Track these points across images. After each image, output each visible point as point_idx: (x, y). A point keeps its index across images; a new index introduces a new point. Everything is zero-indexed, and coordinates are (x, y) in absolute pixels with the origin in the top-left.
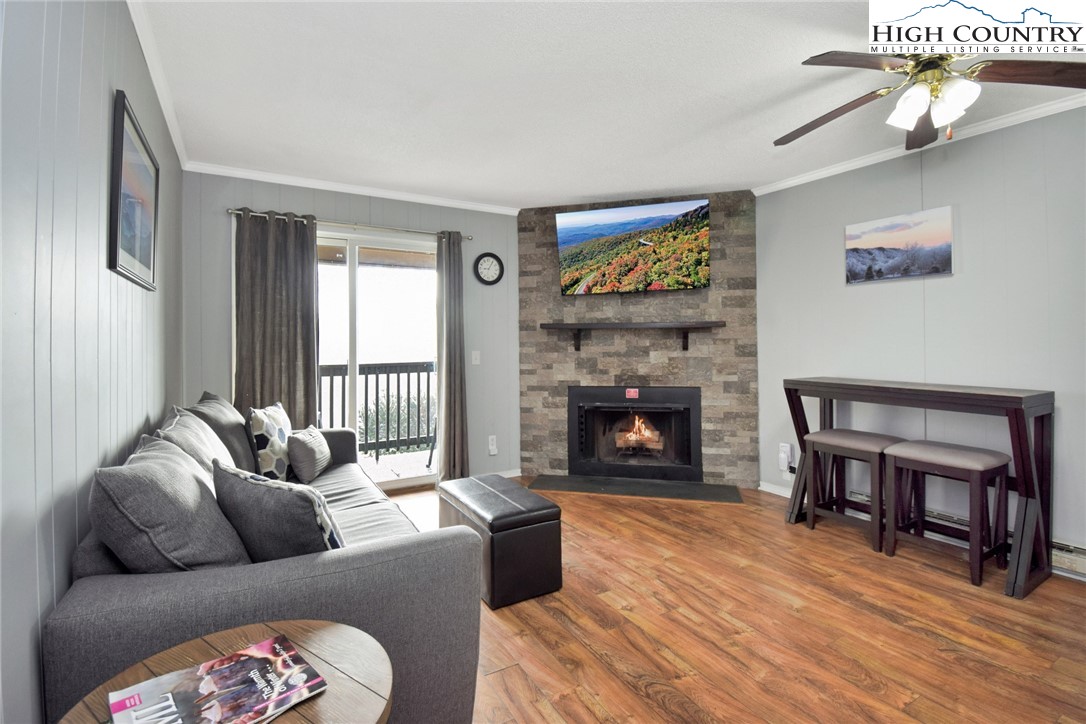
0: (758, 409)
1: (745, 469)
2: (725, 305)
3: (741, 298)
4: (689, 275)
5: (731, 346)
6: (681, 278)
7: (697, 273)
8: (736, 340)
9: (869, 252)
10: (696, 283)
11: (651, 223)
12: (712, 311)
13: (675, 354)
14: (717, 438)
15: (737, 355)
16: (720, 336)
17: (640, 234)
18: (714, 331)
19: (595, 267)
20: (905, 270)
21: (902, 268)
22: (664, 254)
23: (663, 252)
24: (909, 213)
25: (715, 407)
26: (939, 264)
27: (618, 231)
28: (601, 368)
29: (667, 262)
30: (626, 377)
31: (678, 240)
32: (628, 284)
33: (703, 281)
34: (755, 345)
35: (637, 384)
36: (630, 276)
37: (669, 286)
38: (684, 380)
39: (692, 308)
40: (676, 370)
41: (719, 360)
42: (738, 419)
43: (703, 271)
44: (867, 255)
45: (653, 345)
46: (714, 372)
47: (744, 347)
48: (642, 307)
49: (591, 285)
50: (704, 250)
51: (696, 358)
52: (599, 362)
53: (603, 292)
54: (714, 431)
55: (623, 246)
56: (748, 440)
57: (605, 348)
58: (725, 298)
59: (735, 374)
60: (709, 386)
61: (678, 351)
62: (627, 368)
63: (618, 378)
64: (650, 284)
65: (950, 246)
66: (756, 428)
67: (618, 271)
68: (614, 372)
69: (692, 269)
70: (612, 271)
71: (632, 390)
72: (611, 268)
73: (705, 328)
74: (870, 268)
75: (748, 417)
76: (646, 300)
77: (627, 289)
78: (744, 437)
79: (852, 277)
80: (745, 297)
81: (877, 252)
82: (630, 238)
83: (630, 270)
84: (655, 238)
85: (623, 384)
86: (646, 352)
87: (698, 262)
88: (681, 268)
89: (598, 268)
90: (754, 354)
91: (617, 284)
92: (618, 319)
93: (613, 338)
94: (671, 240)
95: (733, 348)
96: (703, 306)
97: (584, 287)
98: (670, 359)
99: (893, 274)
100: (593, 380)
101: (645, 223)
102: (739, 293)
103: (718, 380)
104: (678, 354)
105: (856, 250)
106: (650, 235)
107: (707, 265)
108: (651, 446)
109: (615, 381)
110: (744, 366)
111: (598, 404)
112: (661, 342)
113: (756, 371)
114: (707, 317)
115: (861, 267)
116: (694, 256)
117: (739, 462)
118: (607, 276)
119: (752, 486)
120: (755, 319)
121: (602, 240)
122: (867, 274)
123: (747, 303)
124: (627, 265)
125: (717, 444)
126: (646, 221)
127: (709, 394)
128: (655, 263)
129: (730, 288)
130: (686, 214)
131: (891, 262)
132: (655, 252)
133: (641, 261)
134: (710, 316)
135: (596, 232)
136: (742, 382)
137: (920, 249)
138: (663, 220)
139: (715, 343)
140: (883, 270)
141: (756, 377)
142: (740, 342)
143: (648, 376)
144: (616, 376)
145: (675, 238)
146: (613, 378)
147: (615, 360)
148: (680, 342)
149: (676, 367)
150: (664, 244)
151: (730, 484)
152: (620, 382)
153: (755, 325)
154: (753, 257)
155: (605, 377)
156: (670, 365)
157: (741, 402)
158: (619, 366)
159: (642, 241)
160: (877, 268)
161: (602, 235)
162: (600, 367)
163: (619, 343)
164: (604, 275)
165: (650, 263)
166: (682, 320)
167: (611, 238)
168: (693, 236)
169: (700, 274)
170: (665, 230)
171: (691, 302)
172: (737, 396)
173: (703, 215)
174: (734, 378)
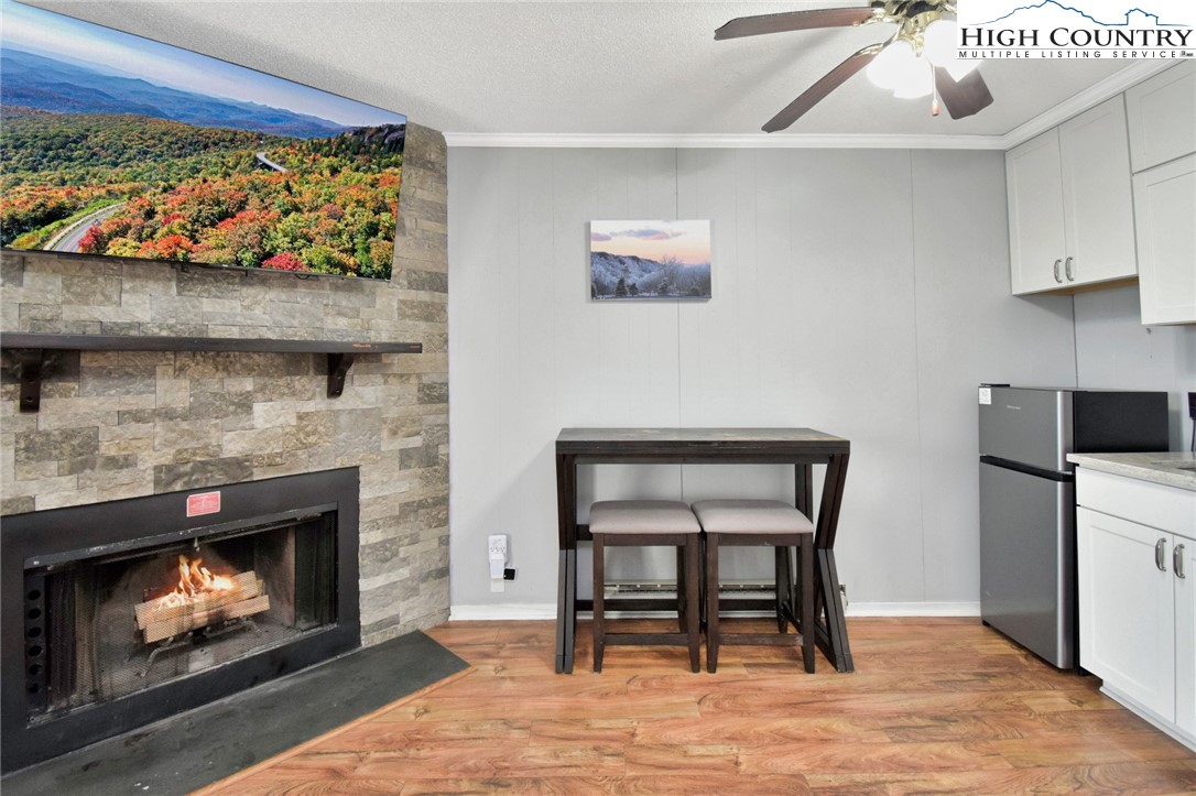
0: (448, 489)
1: (432, 595)
2: (403, 315)
3: (427, 305)
4: (353, 251)
5: (412, 387)
6: (336, 254)
7: (367, 250)
8: (419, 376)
9: (620, 260)
10: (364, 268)
11: (287, 125)
12: (383, 323)
13: (310, 407)
14: (387, 552)
15: (421, 401)
16: (396, 370)
17: (259, 139)
18: (386, 359)
19: (126, 187)
20: (662, 288)
21: (660, 286)
22: (307, 197)
23: (307, 193)
24: (667, 220)
25: (384, 498)
26: (696, 286)
27: (204, 116)
28: (113, 452)
29: (313, 215)
30: (188, 468)
31: (340, 178)
32: (214, 247)
33: (377, 266)
34: (447, 384)
35: (221, 479)
36: (223, 232)
37: (311, 265)
38: (327, 458)
39: (345, 315)
40: (312, 439)
41: (392, 413)
42: (422, 511)
43: (378, 245)
44: (617, 264)
45: (262, 389)
46: (385, 434)
47: (431, 387)
48: (237, 304)
49: (106, 231)
50: (387, 210)
51: (351, 411)
52: (104, 438)
53: (141, 255)
54: (383, 543)
55: (212, 156)
56: (435, 543)
57: (129, 399)
58: (403, 302)
59: (418, 434)
60: (376, 462)
61: (318, 399)
62: (194, 444)
63: (166, 472)
64: (269, 255)
65: (709, 267)
66: (445, 522)
67: (193, 210)
68: (149, 461)
69: (359, 240)
70: (177, 208)
71: (204, 496)
72: (172, 201)
73: (372, 356)
74: (622, 281)
75: (435, 505)
76: (246, 291)
77: (212, 257)
78: (430, 538)
79: (599, 290)
80: (433, 304)
81: (630, 262)
82: (234, 142)
83: (223, 216)
84: (294, 161)
85: (178, 487)
86: (244, 404)
87: (372, 230)
88: (340, 234)
89: (134, 193)
90: (444, 399)
91: (186, 243)
92: (170, 328)
93: (152, 374)
94: (327, 173)
95: (415, 389)
96: (365, 313)
97: (82, 233)
98: (300, 418)
99: (649, 291)
100: (80, 488)
101: (275, 120)
102: (424, 296)
103: (391, 447)
104: (318, 403)
105: (603, 255)
106: (281, 151)
107: (388, 238)
108: (240, 611)
109: (157, 482)
110: (430, 419)
111: (96, 550)
112: (282, 382)
113: (446, 426)
114: (372, 333)
115: (611, 279)
116: (366, 217)
117: (422, 586)
118: (158, 217)
119: (439, 620)
120: (446, 341)
121: (155, 126)
122: (618, 289)
123: (435, 314)
124: (218, 203)
125: (387, 565)
126: (278, 117)
127: (375, 476)
128: (286, 213)
129: (410, 286)
130: (360, 132)
131: (646, 276)
132: (288, 188)
133: (254, 201)
134: (378, 332)
135: (138, 101)
136: (427, 447)
137: (680, 265)
138: (315, 127)
139: (386, 382)
140: (637, 286)
141: (447, 435)
142: (425, 380)
143: (248, 458)
144: (158, 469)
145: (335, 171)
146: (150, 475)
147: (159, 428)
148: (322, 382)
149: (314, 432)
150: (309, 177)
151: (409, 630)
152: (170, 484)
153: (446, 351)
154: (443, 241)
155: (124, 475)
156: (300, 429)
157: (427, 481)
158: (168, 443)
159: (261, 156)
160: (629, 282)
161: (154, 113)
162: (107, 448)
163: (171, 389)
164: (150, 214)
165: (275, 211)
166: (324, 337)
167: (182, 128)
168: (369, 177)
169: (373, 251)
170: (317, 148)
171: (344, 303)
172: (420, 471)
173: (391, 143)
174: (416, 442)
